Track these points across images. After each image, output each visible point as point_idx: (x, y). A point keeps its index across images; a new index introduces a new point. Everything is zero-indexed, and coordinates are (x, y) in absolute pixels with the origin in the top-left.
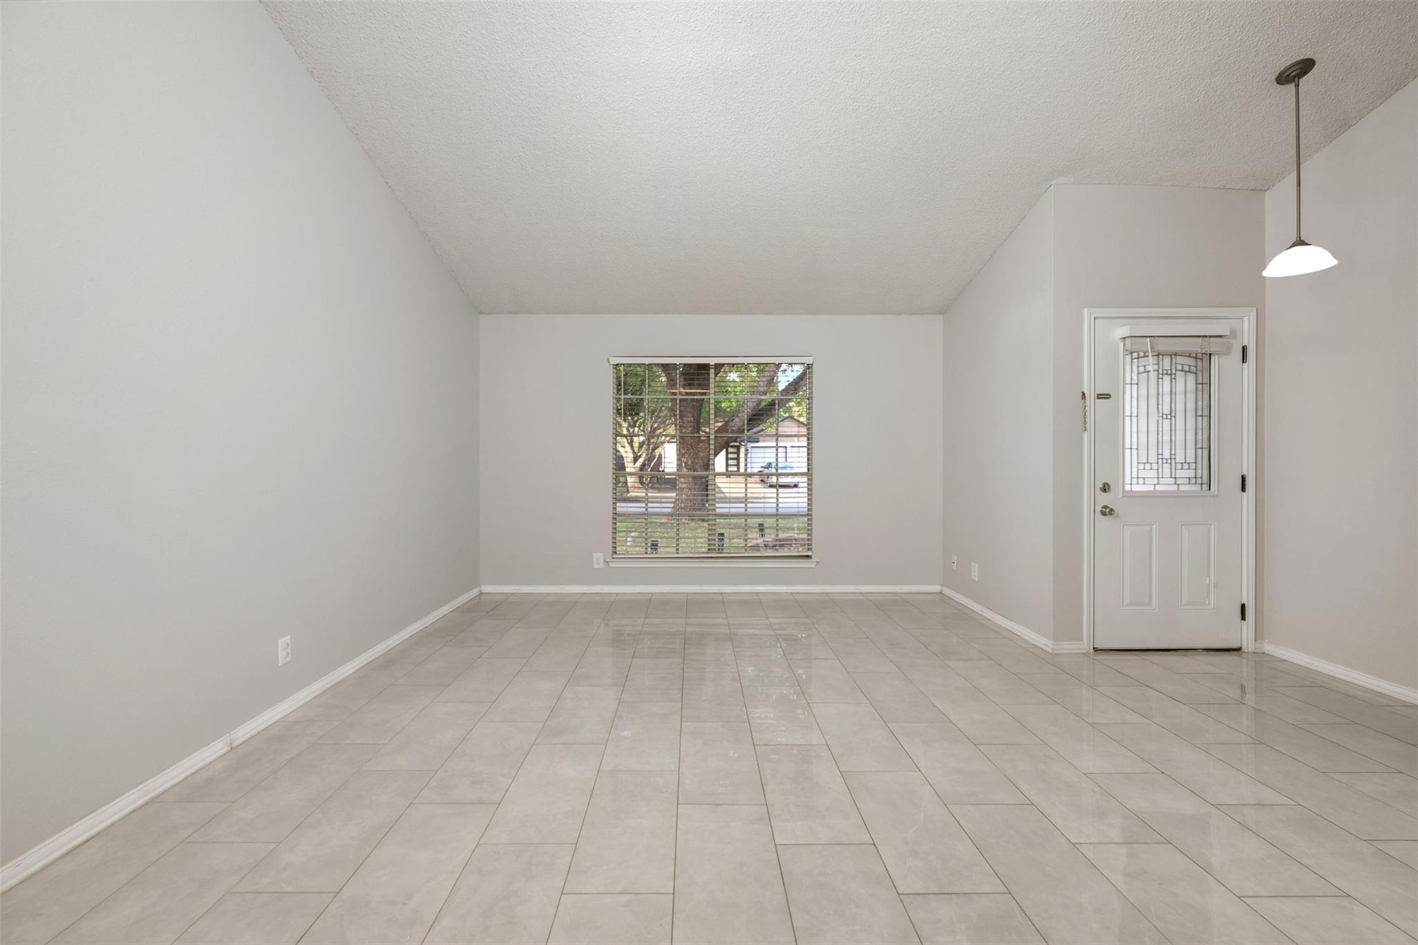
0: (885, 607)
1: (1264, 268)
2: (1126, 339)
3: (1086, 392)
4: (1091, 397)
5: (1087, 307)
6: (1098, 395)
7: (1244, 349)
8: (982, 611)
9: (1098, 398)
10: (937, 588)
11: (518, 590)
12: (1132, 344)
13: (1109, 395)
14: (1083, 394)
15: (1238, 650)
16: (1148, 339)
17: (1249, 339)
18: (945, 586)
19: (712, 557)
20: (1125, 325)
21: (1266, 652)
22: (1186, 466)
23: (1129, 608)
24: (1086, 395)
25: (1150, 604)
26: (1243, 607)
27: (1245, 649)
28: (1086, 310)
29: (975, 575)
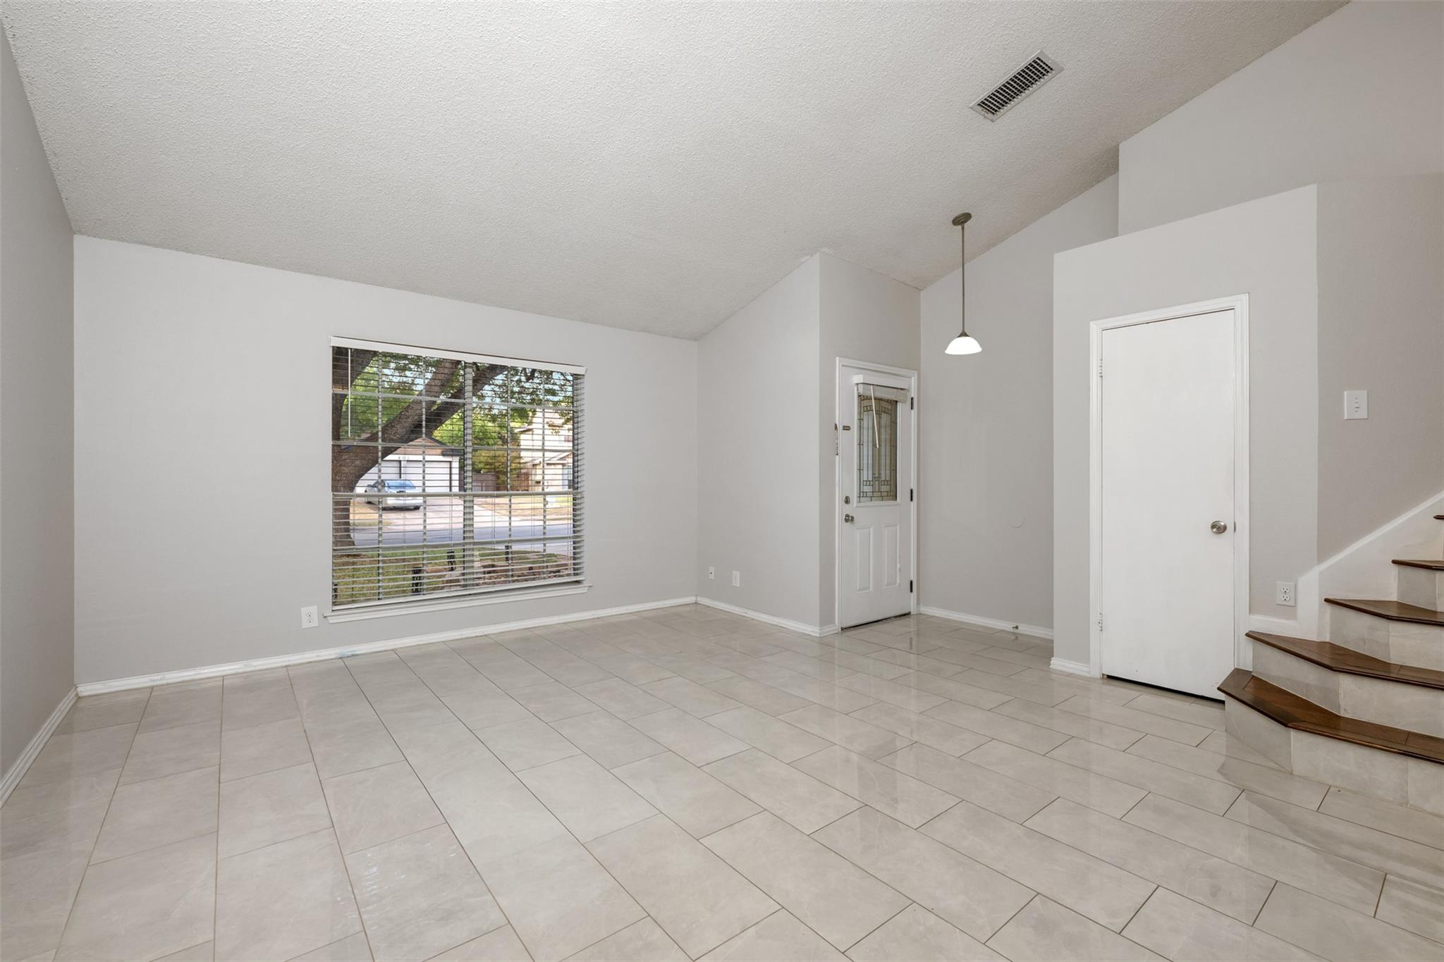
0: (664, 621)
1: (946, 349)
2: (860, 385)
3: (837, 424)
4: (840, 428)
5: (840, 356)
6: (844, 427)
7: (912, 399)
8: (746, 613)
9: (844, 429)
10: (691, 599)
11: (161, 679)
12: (864, 389)
13: (849, 427)
14: (836, 425)
15: (907, 615)
16: (872, 387)
17: (913, 394)
18: (700, 596)
19: (470, 594)
20: (858, 374)
21: (922, 612)
22: (886, 482)
23: (861, 592)
24: (838, 426)
25: (869, 588)
26: (911, 582)
27: (912, 613)
28: (837, 358)
29: (737, 582)
